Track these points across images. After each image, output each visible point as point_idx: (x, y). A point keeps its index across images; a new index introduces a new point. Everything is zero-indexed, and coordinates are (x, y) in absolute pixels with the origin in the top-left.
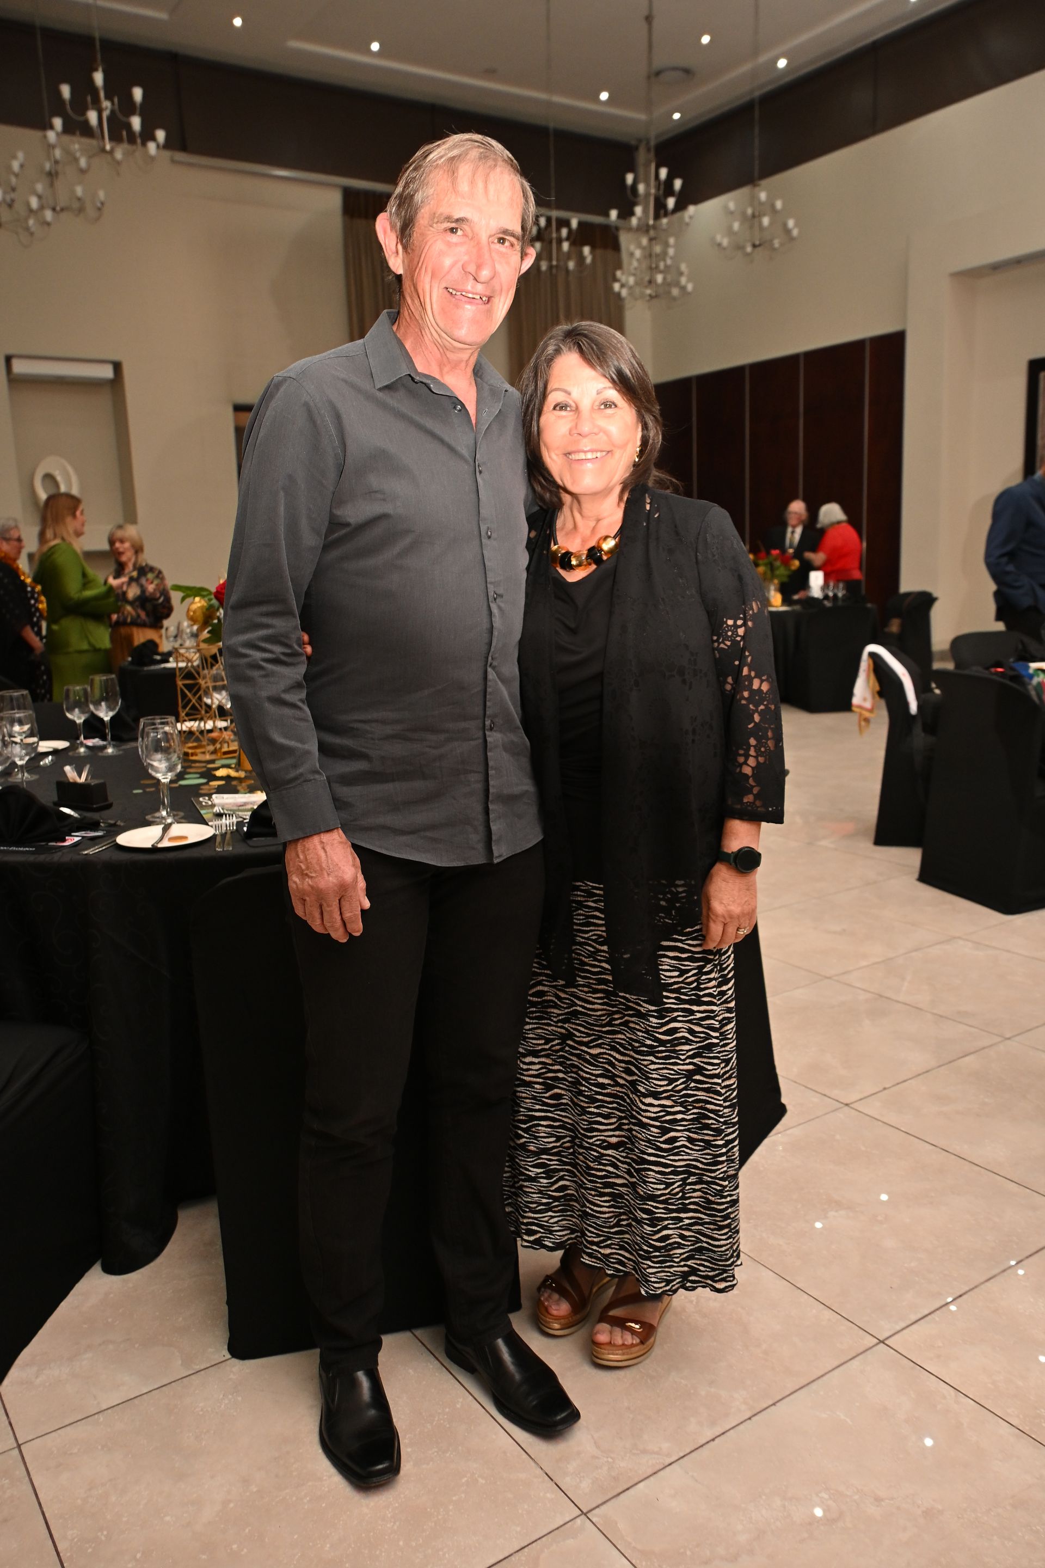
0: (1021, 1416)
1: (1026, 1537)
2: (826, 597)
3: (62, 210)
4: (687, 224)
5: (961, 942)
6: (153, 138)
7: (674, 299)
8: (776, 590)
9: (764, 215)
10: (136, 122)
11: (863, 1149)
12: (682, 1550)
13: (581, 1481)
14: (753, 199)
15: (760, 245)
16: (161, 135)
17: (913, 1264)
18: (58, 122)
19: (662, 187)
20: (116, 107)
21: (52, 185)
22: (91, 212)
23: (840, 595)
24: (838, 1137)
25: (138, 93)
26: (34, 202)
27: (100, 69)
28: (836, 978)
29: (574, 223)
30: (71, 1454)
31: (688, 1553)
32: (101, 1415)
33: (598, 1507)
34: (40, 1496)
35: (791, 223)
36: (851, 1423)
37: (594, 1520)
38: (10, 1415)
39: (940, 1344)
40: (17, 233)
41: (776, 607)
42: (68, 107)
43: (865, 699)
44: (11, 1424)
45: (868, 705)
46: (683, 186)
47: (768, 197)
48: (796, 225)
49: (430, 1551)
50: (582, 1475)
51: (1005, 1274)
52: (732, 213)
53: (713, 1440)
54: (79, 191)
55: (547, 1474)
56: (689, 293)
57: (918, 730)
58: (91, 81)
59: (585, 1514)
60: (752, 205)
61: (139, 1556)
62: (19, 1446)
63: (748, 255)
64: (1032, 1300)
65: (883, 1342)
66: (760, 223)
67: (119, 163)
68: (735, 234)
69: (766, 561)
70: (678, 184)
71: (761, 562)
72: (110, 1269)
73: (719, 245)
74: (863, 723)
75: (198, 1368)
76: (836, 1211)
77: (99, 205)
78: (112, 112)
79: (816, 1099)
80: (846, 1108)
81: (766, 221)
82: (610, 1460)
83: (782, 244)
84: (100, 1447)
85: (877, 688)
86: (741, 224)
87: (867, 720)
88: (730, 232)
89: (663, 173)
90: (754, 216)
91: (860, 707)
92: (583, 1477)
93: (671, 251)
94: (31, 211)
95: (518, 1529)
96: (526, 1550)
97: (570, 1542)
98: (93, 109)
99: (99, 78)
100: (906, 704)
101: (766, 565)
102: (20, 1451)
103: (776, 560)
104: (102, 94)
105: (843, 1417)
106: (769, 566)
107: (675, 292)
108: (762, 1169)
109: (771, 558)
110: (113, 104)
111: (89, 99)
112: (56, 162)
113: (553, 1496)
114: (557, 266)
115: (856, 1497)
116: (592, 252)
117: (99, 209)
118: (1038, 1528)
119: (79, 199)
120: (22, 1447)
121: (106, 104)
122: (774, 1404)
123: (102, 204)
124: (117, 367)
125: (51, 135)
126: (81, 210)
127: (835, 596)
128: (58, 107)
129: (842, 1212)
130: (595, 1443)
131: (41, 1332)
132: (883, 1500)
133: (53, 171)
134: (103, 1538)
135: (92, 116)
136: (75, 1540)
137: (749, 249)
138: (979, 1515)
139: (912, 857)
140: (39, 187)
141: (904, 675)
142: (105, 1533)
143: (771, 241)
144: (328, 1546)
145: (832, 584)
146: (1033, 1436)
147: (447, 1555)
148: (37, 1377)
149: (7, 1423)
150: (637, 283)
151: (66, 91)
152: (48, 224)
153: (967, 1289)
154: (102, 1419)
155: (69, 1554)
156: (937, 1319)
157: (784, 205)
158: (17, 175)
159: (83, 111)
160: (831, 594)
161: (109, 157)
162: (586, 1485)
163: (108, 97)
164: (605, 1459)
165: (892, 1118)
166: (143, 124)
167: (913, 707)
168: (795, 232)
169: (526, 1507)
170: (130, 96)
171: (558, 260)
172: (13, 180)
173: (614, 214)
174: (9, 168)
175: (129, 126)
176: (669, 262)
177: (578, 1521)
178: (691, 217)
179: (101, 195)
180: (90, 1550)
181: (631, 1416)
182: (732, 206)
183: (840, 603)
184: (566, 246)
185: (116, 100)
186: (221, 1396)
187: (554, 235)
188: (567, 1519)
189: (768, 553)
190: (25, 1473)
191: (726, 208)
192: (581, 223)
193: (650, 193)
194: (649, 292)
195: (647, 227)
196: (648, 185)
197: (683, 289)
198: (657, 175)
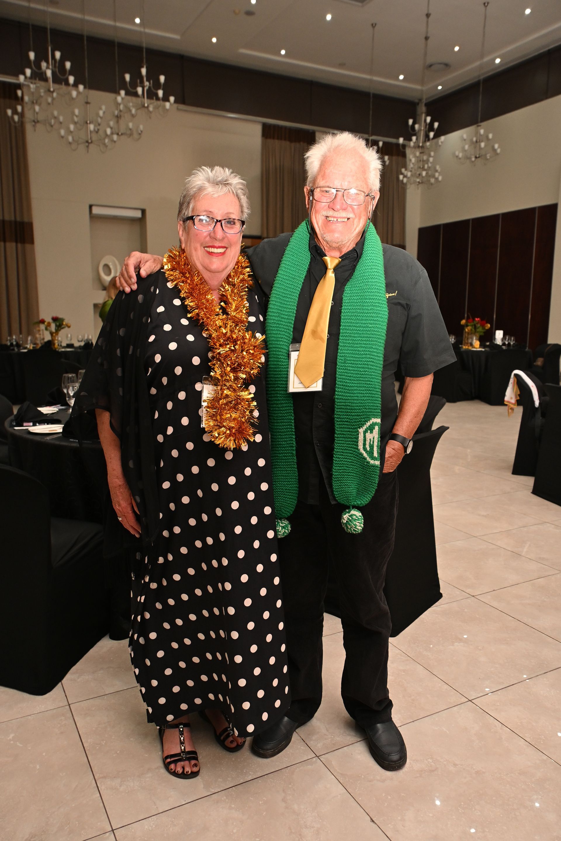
0: (532, 738)
1: (523, 787)
2: (504, 344)
3: (122, 134)
4: (440, 146)
5: (548, 525)
6: (168, 100)
7: (432, 184)
8: (476, 339)
9: (482, 141)
10: (160, 93)
11: (478, 616)
12: (360, 775)
13: (317, 744)
14: (477, 133)
15: (479, 157)
16: (172, 99)
17: (492, 669)
18: (123, 93)
19: (428, 126)
20: (151, 85)
21: (118, 122)
22: (136, 136)
23: (512, 343)
24: (466, 610)
25: (162, 78)
26: (109, 131)
27: (145, 67)
28: (479, 537)
29: (381, 144)
30: (92, 710)
31: (363, 777)
32: (105, 696)
33: (324, 754)
34: (77, 725)
35: (496, 146)
36: (448, 733)
37: (321, 759)
38: (66, 692)
39: (499, 704)
40: (99, 146)
41: (477, 348)
42: (128, 85)
43: (511, 398)
44: (66, 696)
45: (513, 401)
46: (439, 126)
47: (485, 132)
48: (499, 147)
49: (246, 764)
50: (319, 741)
51: (537, 677)
52: (465, 140)
54: (131, 125)
55: (302, 739)
56: (440, 182)
57: (539, 415)
58: (140, 73)
59: (318, 757)
60: (476, 136)
61: (118, 752)
62: (69, 705)
63: (473, 162)
64: (548, 690)
65: (469, 700)
66: (480, 146)
67: (151, 112)
68: (466, 151)
69: (472, 324)
70: (436, 125)
71: (469, 324)
72: (113, 638)
73: (457, 157)
74: (510, 411)
76: (459, 643)
77: (140, 132)
78: (149, 87)
79: (458, 592)
80: (473, 597)
81: (483, 145)
82: (332, 737)
83: (491, 157)
84: (104, 709)
85: (519, 393)
86: (469, 146)
87: (512, 409)
88: (464, 150)
89: (429, 119)
90: (476, 142)
91: (508, 402)
92: (319, 742)
93: (431, 159)
94: (107, 135)
95: (287, 759)
96: (289, 768)
97: (309, 767)
98: (140, 86)
99: (144, 71)
100: (533, 402)
101: (472, 326)
102: (70, 707)
103: (477, 323)
104: (145, 79)
105: (445, 730)
106: (473, 327)
107: (432, 180)
108: (425, 621)
109: (475, 322)
110: (150, 84)
111: (138, 81)
112: (120, 111)
113: (304, 748)
115: (445, 763)
116: (389, 159)
117: (140, 134)
118: (529, 783)
119: (130, 129)
120: (71, 705)
121: (147, 84)
122: (413, 722)
123: (142, 132)
124: (143, 212)
125: (119, 99)
126: (131, 135)
127: (509, 344)
128: (123, 85)
129: (462, 644)
130: (327, 729)
131: (81, 660)
132: (457, 765)
133: (119, 116)
134: (103, 743)
135: (140, 90)
136: (92, 743)
137: (473, 159)
138: (502, 775)
139: (529, 481)
140: (112, 123)
141: (533, 386)
142: (105, 742)
143: (486, 155)
144: (201, 757)
145: (507, 338)
146: (536, 747)
147: (253, 766)
148: (78, 678)
149: (64, 695)
150: (412, 175)
151: (127, 77)
152: (115, 142)
153: (517, 682)
154: (106, 698)
155: (88, 748)
156: (499, 694)
157: (493, 137)
158: (101, 118)
159: (135, 87)
160: (507, 343)
161: (146, 110)
162: (320, 745)
163: (148, 80)
164: (330, 736)
165: (495, 604)
166: (164, 94)
167: (537, 403)
168: (499, 151)
169: (291, 751)
170: (158, 80)
172: (99, 120)
173: (402, 139)
174: (98, 115)
175: (157, 95)
176: (430, 165)
177: (314, 759)
178: (442, 142)
179: (141, 127)
180: (97, 748)
182: (465, 136)
183: (511, 348)
185: (151, 82)
188: (309, 758)
189: (474, 320)
190: (71, 715)
191: (462, 137)
192: (384, 143)
193: (421, 130)
194: (418, 180)
195: (419, 147)
196: (420, 125)
197: (437, 179)
198: (425, 120)
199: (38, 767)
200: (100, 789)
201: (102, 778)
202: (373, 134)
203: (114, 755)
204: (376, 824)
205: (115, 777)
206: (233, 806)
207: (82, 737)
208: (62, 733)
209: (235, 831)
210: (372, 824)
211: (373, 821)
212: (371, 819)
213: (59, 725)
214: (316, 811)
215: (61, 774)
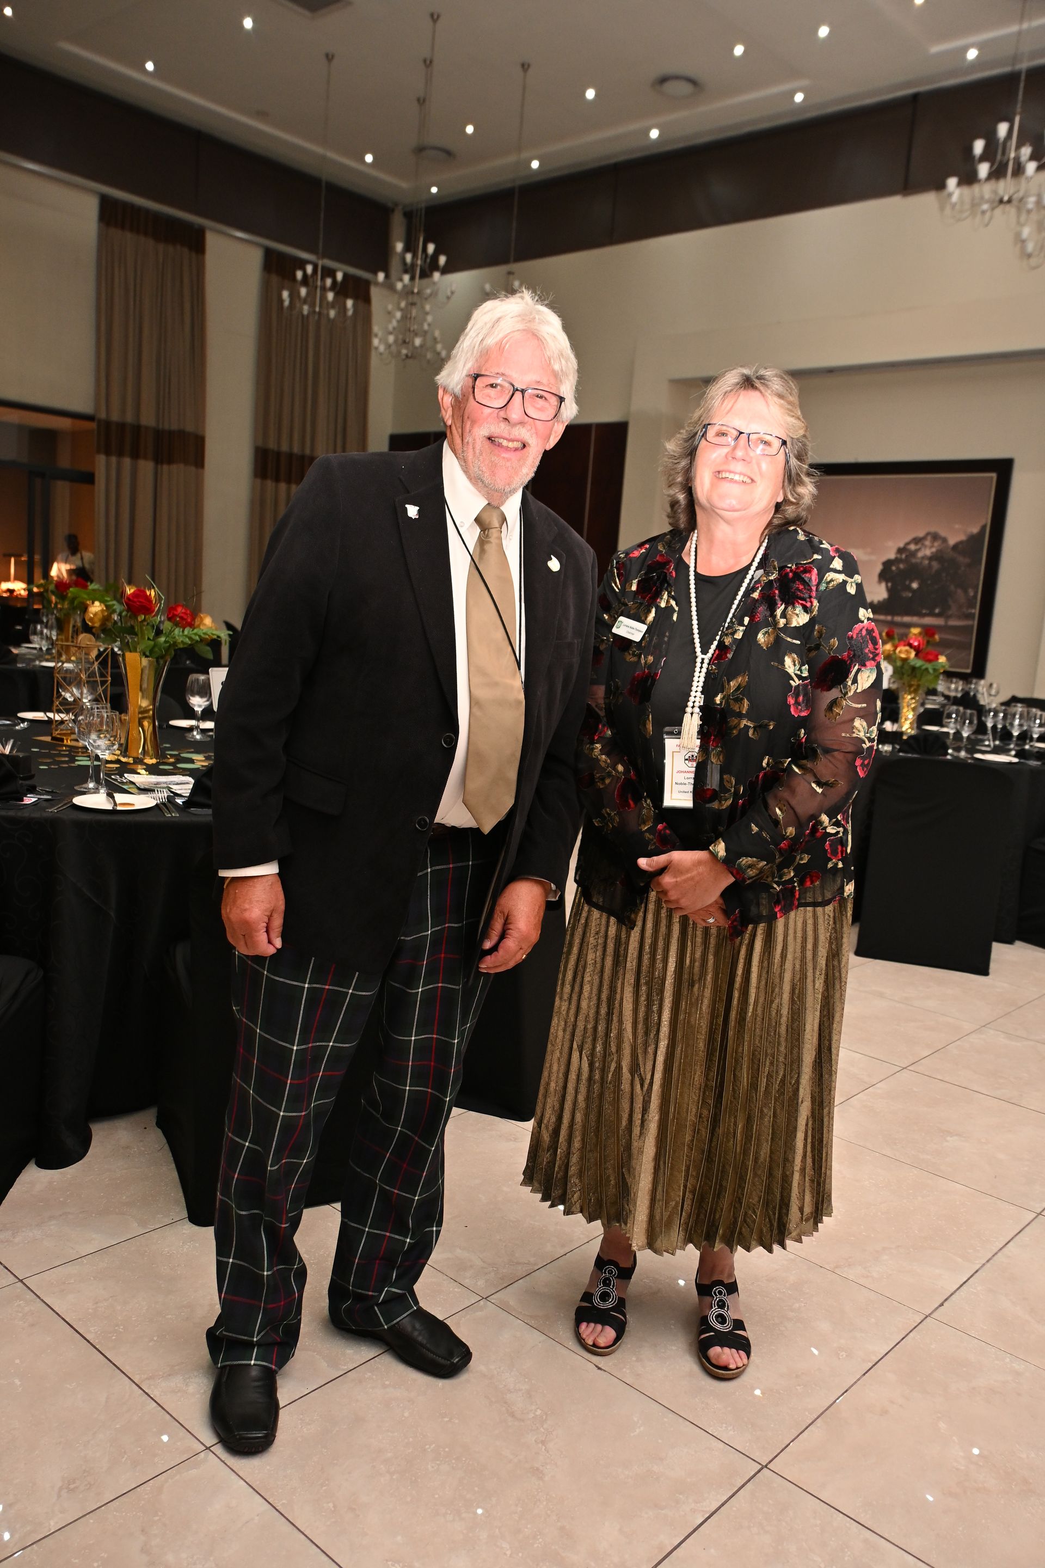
4: (448, 298)
7: (429, 362)
19: (428, 260)
29: (339, 276)
30: (70, 1283)
32: (83, 1258)
33: (493, 1294)
34: (56, 1310)
37: (492, 1301)
46: (447, 260)
53: (565, 1255)
59: (486, 1298)
61: (155, 1338)
62: (21, 1281)
70: (442, 260)
72: (47, 1163)
75: (153, 1227)
82: (494, 1269)
84: (92, 1278)
89: (431, 248)
92: (479, 1279)
95: (440, 1309)
97: (479, 1314)
102: (24, 1284)
107: (429, 356)
113: (460, 1290)
114: (320, 313)
116: (354, 306)
120: (25, 1281)
130: (482, 1260)
134: (121, 1330)
142: (121, 1327)
148: (14, 1237)
150: (396, 341)
154: (85, 1262)
155: (97, 1341)
162: (481, 1283)
171: (321, 306)
173: (381, 276)
176: (426, 327)
177: (482, 1303)
180: (114, 1338)
181: (504, 1244)
184: (330, 296)
186: (181, 1244)
187: (319, 283)
188: (474, 1302)
190: (34, 1296)
192: (346, 276)
193: (417, 265)
194: (404, 351)
195: (413, 293)
196: (415, 256)
197: (439, 354)
198: (425, 249)
199: (17, 1382)
200: (152, 1396)
201: (148, 1379)
202: (324, 256)
203: (151, 1344)
204: (605, 1371)
205: (169, 1375)
206: (387, 1383)
207: (75, 1326)
208: (32, 1325)
209: (406, 1414)
210: (599, 1371)
211: (599, 1368)
212: (596, 1366)
213: (20, 1315)
214: (515, 1369)
215: (68, 1386)
